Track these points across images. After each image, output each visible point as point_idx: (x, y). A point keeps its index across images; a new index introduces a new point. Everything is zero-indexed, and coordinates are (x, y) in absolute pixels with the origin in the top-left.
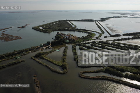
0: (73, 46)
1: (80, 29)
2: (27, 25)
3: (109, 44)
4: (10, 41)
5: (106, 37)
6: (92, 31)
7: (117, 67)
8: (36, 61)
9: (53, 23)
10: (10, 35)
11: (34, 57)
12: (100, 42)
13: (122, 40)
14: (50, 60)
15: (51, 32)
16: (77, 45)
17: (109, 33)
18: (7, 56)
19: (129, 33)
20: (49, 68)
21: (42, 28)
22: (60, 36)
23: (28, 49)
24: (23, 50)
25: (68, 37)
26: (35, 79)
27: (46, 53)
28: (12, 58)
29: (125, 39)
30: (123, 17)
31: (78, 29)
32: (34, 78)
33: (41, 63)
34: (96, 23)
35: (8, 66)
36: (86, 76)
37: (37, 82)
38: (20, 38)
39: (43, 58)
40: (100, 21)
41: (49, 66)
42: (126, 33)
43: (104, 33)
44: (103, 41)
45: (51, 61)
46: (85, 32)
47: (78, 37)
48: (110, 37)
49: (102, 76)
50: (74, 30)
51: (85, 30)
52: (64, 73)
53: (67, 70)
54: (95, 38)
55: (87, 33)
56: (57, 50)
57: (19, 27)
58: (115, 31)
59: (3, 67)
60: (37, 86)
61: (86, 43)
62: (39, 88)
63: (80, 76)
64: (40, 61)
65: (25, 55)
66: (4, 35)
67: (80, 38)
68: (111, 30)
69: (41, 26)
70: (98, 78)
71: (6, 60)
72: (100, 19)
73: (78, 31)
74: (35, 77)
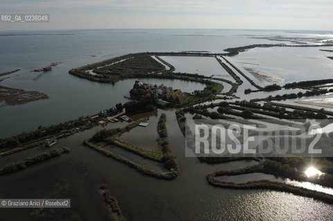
0: (177, 114)
1: (184, 74)
2: (54, 65)
3: (259, 107)
4: (20, 103)
5: (248, 92)
6: (214, 79)
7: (289, 158)
8: (99, 151)
9: (117, 59)
10: (17, 90)
11: (91, 141)
12: (237, 103)
13: (285, 97)
14: (130, 147)
15: (118, 80)
16: (186, 111)
17: (252, 83)
18: (22, 141)
19: (297, 82)
20: (132, 166)
21: (93, 72)
22: (142, 90)
23: (72, 122)
24: (61, 125)
25: (161, 94)
26: (104, 195)
27: (118, 130)
28: (36, 146)
29: (293, 96)
30: (276, 45)
31: (179, 74)
32: (103, 192)
33: (110, 156)
34: (217, 59)
35: (29, 164)
36: (224, 183)
37: (113, 200)
38: (46, 97)
39: (113, 144)
40: (225, 55)
41: (133, 163)
42: (292, 83)
43: (242, 82)
44: (244, 101)
45: (134, 149)
46: (196, 81)
47: (186, 93)
48: (258, 91)
49: (262, 181)
50: (171, 75)
51: (196, 76)
52: (171, 178)
53: (176, 169)
54: (224, 94)
55: (203, 82)
56: (141, 124)
57: (36, 69)
58: (265, 77)
59: (20, 168)
60: (115, 211)
61: (206, 107)
62: (119, 214)
63: (210, 183)
64: (108, 150)
65: (65, 136)
66: (4, 90)
67: (189, 94)
68: (256, 75)
69: (89, 67)
70: (252, 185)
71: (21, 150)
72: (225, 50)
73: (181, 79)
74: (103, 188)
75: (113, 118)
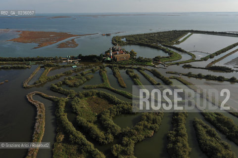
5: (186, 66)
11: (42, 67)
69: (123, 37)
75: (71, 61)
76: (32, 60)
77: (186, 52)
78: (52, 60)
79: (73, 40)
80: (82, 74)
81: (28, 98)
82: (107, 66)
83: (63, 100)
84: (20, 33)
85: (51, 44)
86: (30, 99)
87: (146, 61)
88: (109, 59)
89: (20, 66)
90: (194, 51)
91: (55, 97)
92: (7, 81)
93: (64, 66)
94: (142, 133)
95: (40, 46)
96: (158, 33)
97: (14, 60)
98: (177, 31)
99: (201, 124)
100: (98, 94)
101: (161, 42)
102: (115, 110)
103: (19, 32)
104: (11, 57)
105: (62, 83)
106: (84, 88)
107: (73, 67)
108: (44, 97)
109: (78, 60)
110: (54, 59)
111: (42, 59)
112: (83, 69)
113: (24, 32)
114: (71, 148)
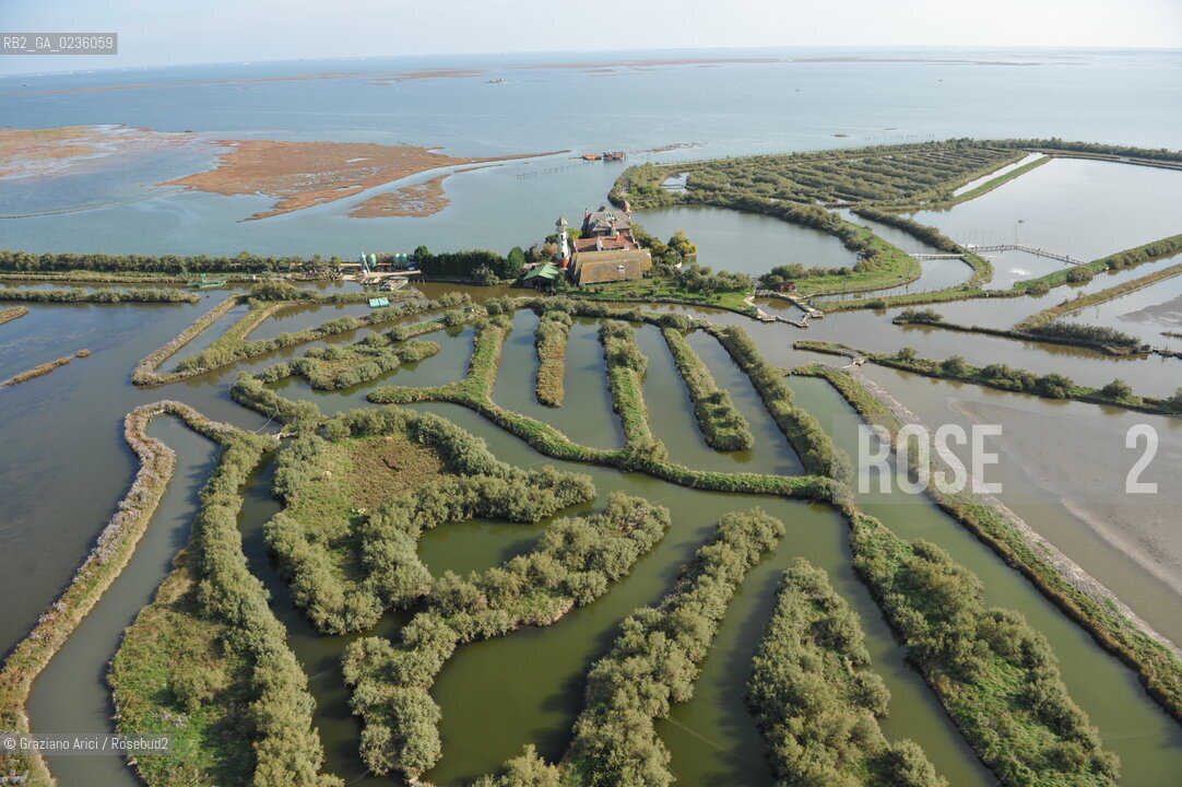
11: (243, 300)
56: (376, 300)
75: (378, 276)
76: (218, 267)
77: (955, 250)
78: (297, 270)
79: (434, 182)
80: (394, 339)
81: (128, 423)
82: (527, 306)
83: (248, 443)
84: (226, 150)
85: (329, 199)
86: (135, 428)
87: (722, 289)
88: (548, 271)
89: (157, 292)
90: (1002, 248)
91: (229, 428)
92: (86, 351)
93: (333, 300)
94: (509, 601)
95: (279, 208)
96: (868, 151)
97: (146, 267)
98: (971, 144)
99: (809, 589)
100: (413, 428)
101: (852, 196)
102: (444, 497)
103: (226, 143)
104: (138, 254)
105: (286, 372)
106: (370, 400)
107: (374, 303)
108: (192, 428)
109: (412, 272)
110: (308, 267)
111: (258, 268)
112: (409, 315)
113: (245, 146)
114: (194, 629)
